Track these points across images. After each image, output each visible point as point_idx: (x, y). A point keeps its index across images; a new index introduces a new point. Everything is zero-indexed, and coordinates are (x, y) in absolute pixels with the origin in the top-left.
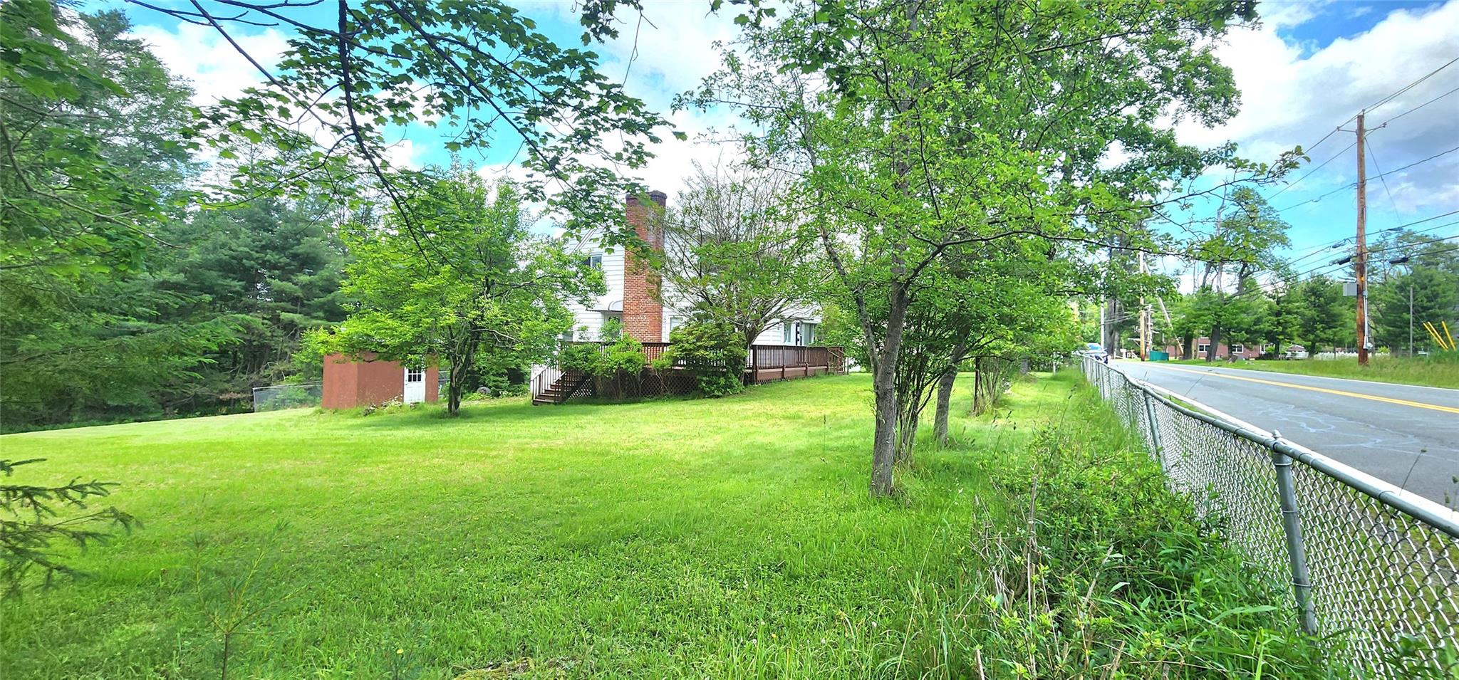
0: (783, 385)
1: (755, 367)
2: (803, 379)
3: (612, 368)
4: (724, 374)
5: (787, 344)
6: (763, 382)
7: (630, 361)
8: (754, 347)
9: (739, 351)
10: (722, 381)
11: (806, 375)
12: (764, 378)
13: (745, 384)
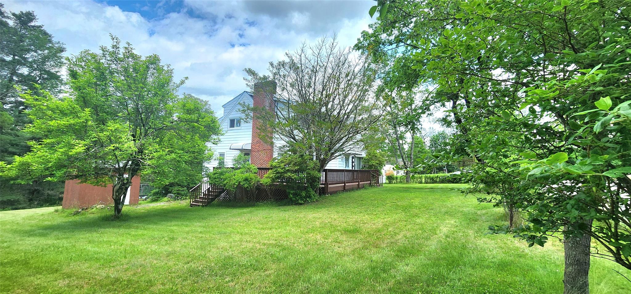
0: (345, 195)
1: (326, 184)
2: (357, 190)
3: (234, 184)
4: (305, 188)
5: (347, 168)
6: (332, 193)
7: (246, 180)
8: (326, 171)
9: (316, 173)
10: (304, 194)
11: (358, 188)
12: (332, 190)
13: (320, 194)
